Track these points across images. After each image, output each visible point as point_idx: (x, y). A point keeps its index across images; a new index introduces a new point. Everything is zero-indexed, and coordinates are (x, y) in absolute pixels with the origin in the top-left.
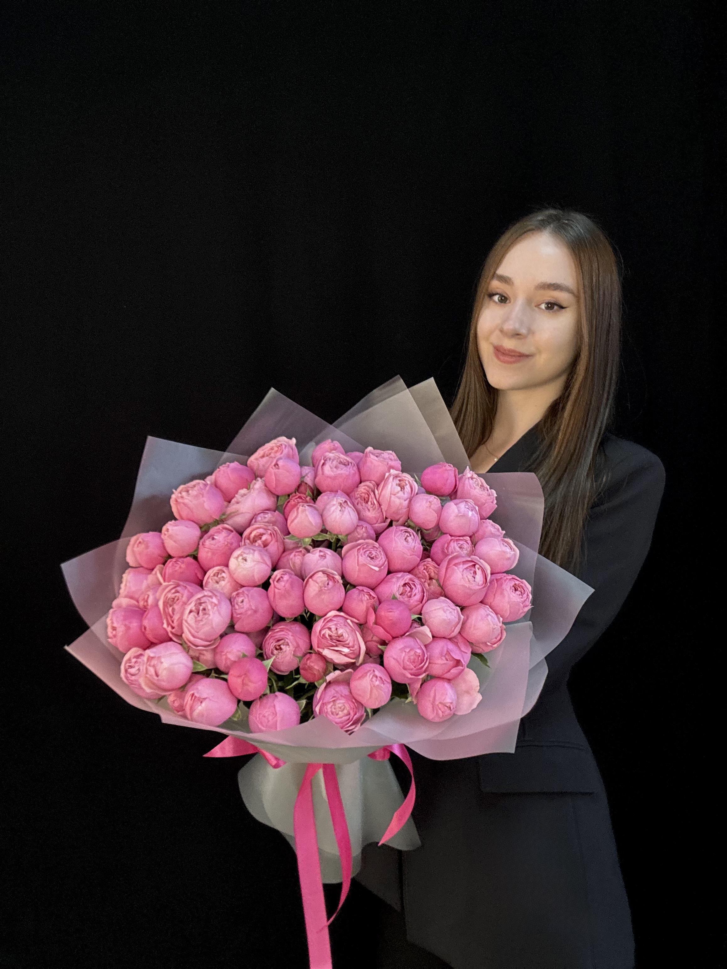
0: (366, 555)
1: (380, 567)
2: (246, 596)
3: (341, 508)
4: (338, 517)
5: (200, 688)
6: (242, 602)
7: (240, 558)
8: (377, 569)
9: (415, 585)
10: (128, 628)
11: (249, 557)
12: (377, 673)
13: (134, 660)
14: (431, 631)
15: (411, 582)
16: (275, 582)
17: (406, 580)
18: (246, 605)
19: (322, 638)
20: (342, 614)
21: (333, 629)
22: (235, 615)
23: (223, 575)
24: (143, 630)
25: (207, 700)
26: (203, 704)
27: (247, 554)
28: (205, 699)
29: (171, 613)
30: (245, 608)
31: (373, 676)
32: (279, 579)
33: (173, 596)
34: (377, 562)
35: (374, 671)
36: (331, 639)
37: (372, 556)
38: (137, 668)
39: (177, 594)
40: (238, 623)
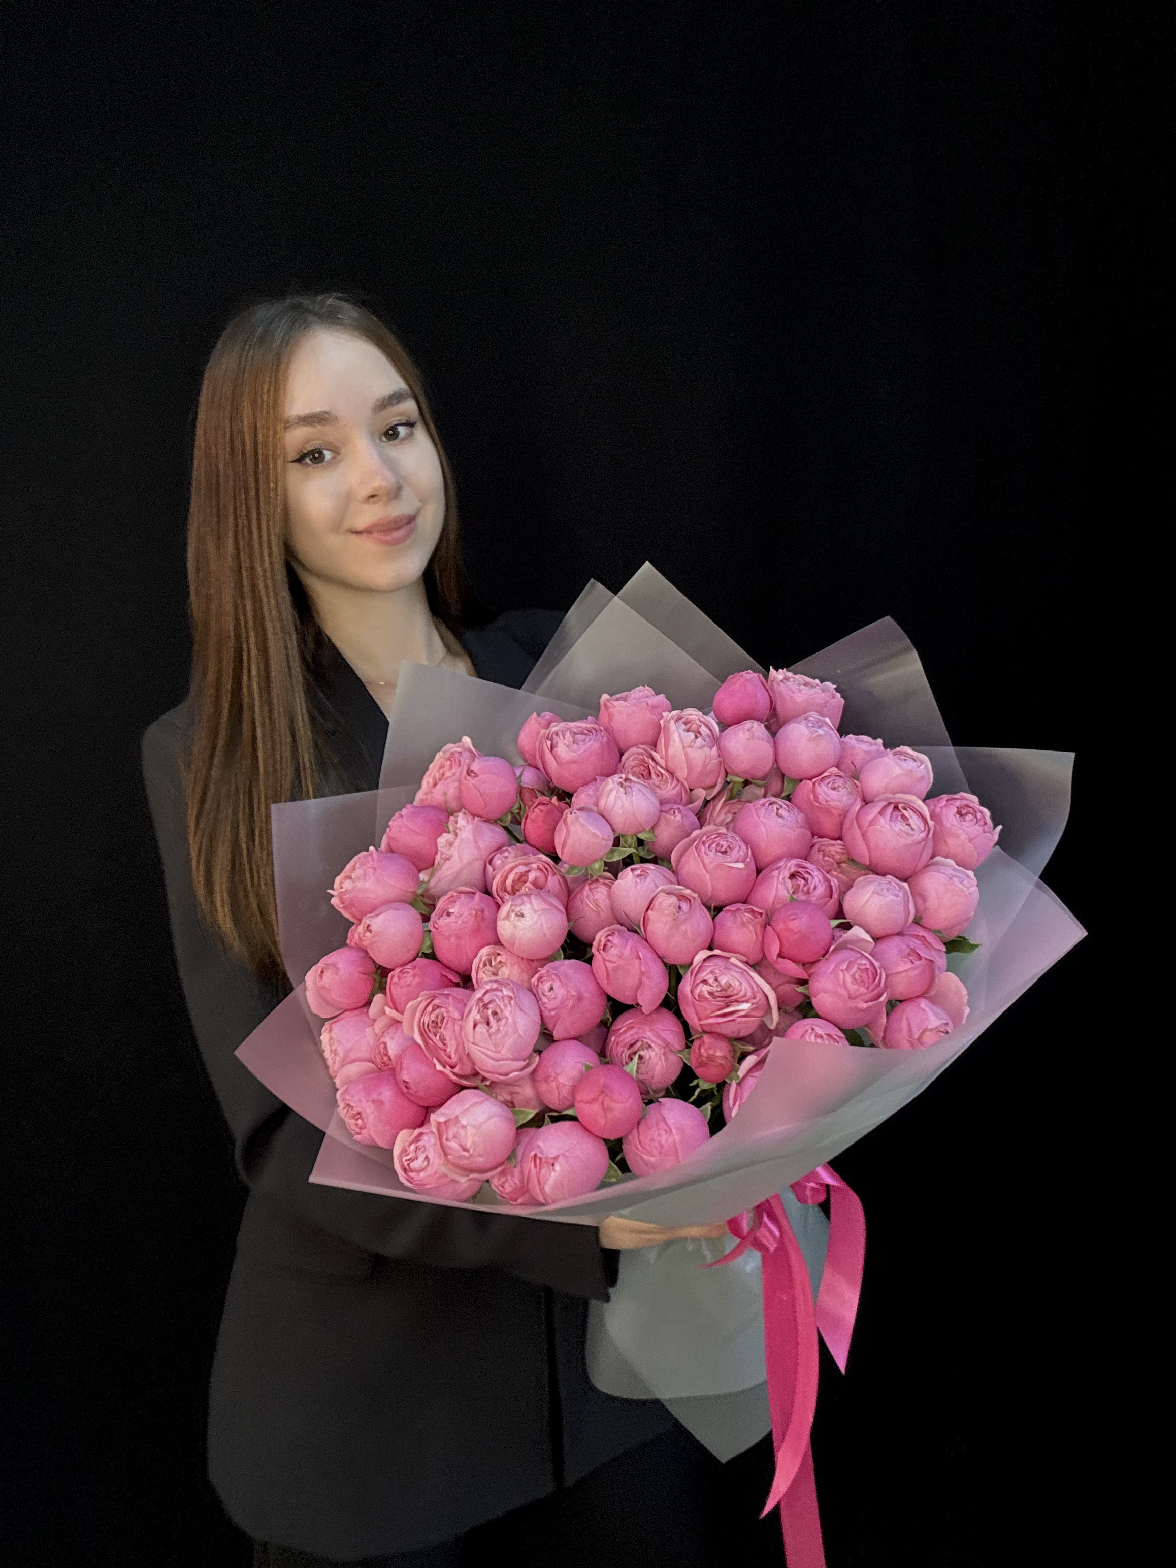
0: (714, 850)
1: (743, 861)
2: (554, 977)
3: (625, 789)
4: (627, 804)
5: (540, 1143)
6: (551, 989)
7: (513, 915)
8: (741, 865)
9: (810, 874)
10: (379, 1103)
11: (526, 909)
12: (819, 1031)
13: (413, 1147)
14: (868, 932)
15: (800, 870)
16: (601, 952)
17: (790, 868)
18: (560, 992)
19: (699, 1001)
20: (716, 952)
21: (711, 981)
22: (546, 1013)
23: (499, 958)
24: (405, 1090)
25: (561, 1159)
26: (557, 1167)
27: (520, 905)
28: (556, 1158)
29: (440, 1045)
30: (559, 997)
31: (815, 1037)
32: (605, 945)
33: (433, 1017)
34: (735, 854)
35: (813, 1029)
36: (715, 997)
37: (723, 850)
38: (422, 1157)
39: (437, 1011)
40: (557, 1026)
